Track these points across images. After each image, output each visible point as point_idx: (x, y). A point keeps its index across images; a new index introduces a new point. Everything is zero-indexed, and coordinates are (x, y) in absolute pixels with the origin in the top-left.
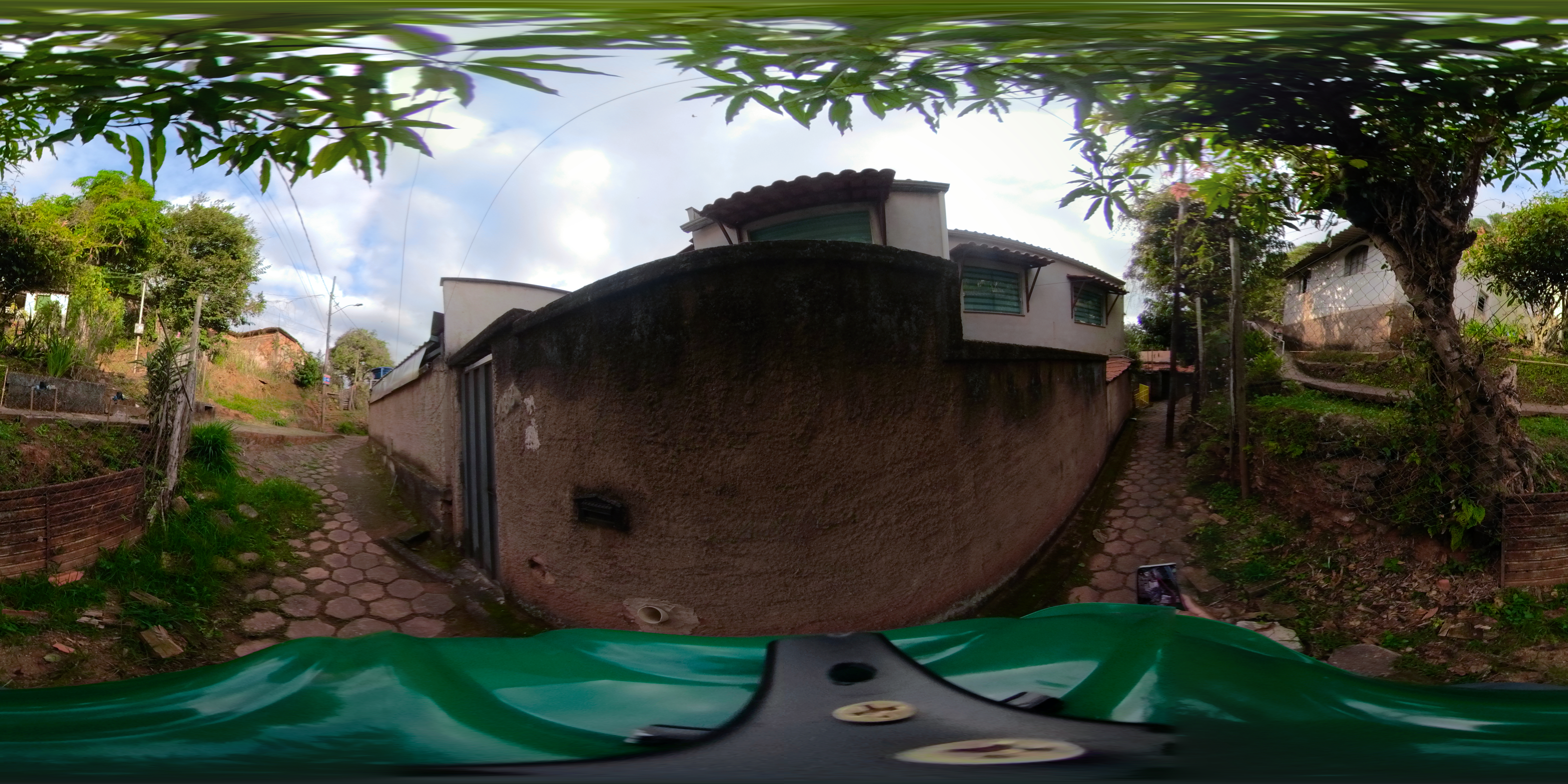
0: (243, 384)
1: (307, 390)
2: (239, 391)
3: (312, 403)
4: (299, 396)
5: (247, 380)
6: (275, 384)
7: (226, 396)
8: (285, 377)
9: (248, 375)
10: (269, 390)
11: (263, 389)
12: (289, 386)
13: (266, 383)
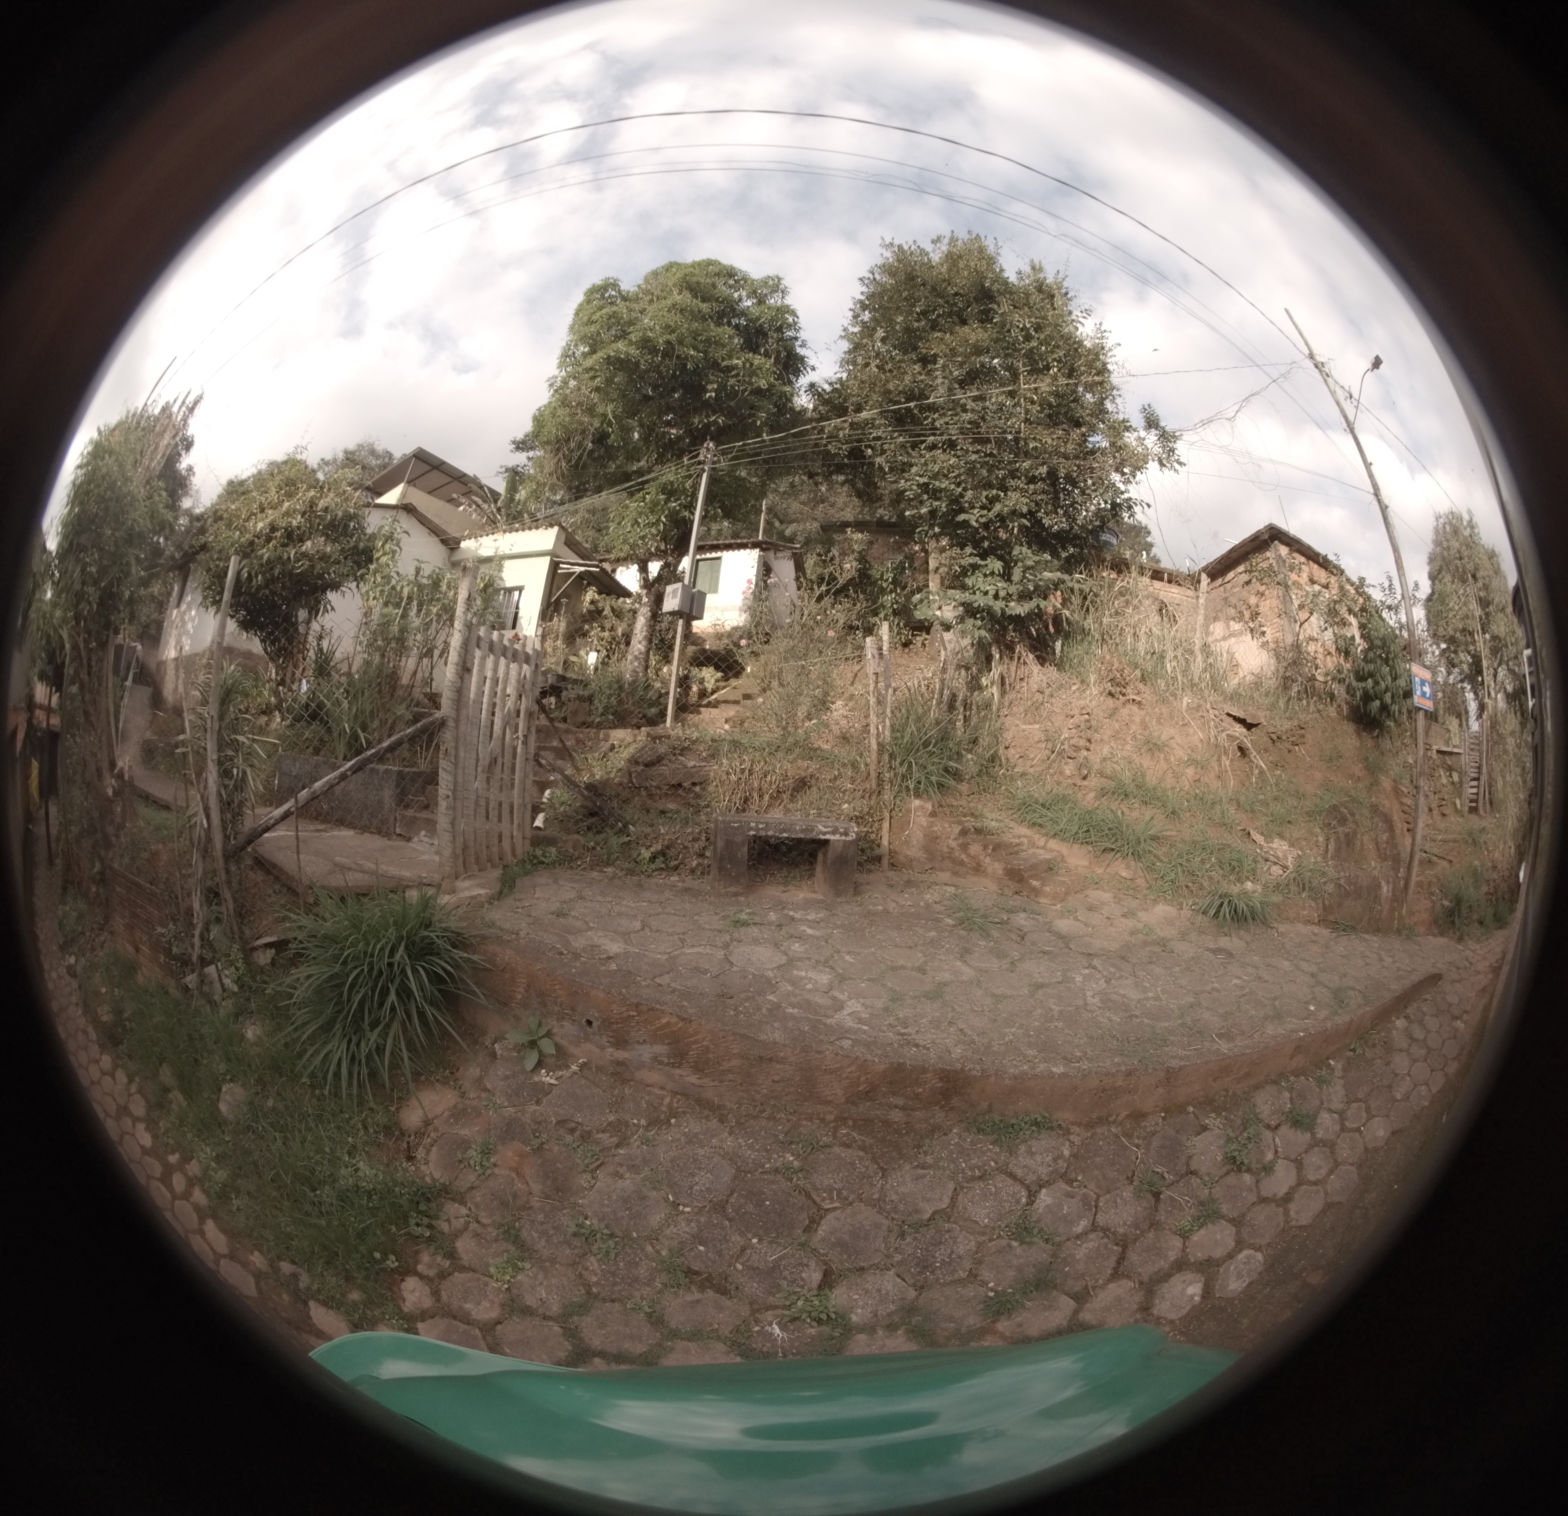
0: (1167, 732)
1: (1386, 744)
2: (1146, 762)
3: (1397, 792)
4: (1358, 770)
5: (1183, 718)
6: (1287, 725)
7: (1085, 783)
8: (1320, 698)
9: (1186, 700)
10: (1266, 750)
11: (1242, 750)
12: (1334, 729)
13: (1256, 725)
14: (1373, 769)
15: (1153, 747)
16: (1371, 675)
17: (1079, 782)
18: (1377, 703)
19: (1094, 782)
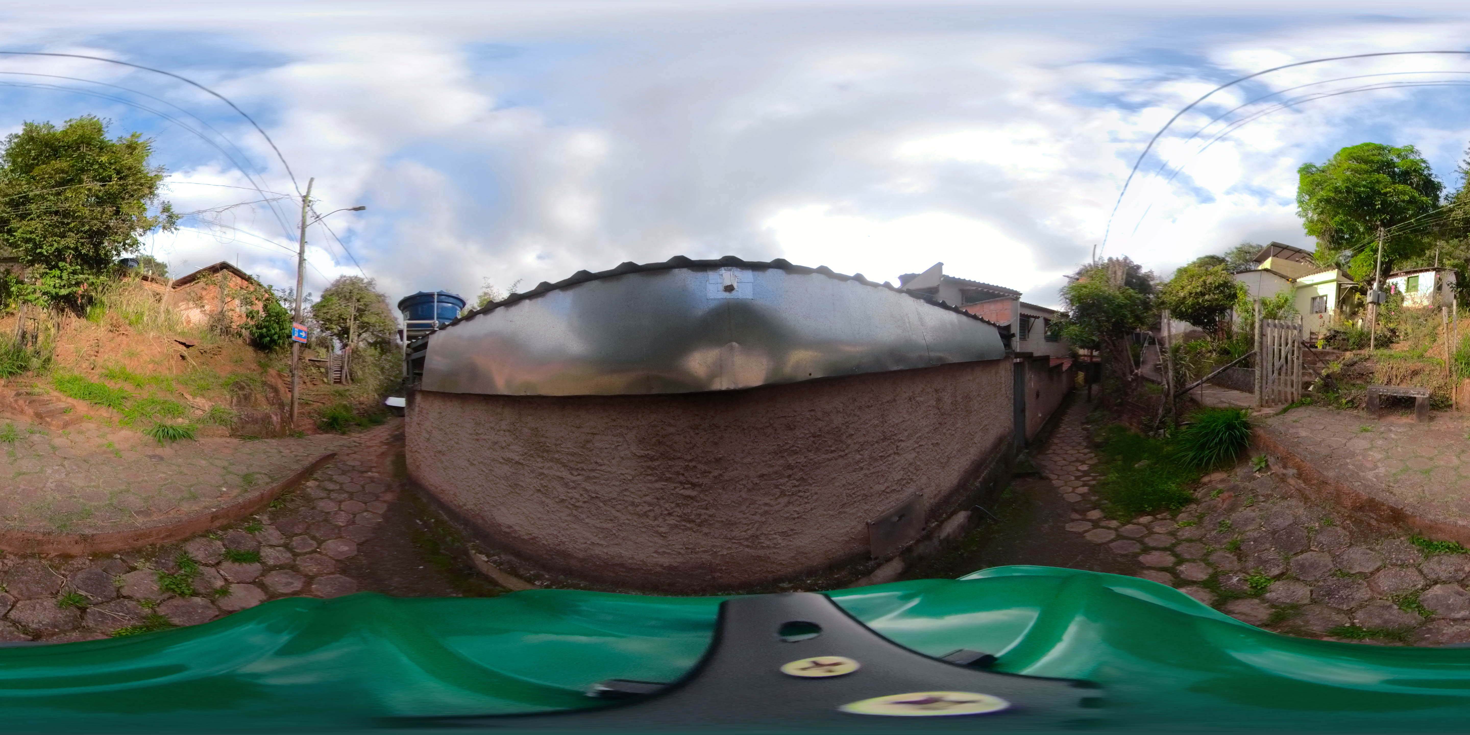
0: (140, 348)
1: (273, 356)
3: (280, 376)
4: (254, 366)
5: (150, 342)
6: (210, 346)
7: (93, 371)
8: (233, 335)
9: (152, 334)
10: (197, 357)
11: (183, 357)
12: (240, 349)
13: (192, 346)
14: (263, 367)
15: (132, 355)
16: (265, 327)
17: (90, 371)
18: (268, 339)
19: (98, 371)
